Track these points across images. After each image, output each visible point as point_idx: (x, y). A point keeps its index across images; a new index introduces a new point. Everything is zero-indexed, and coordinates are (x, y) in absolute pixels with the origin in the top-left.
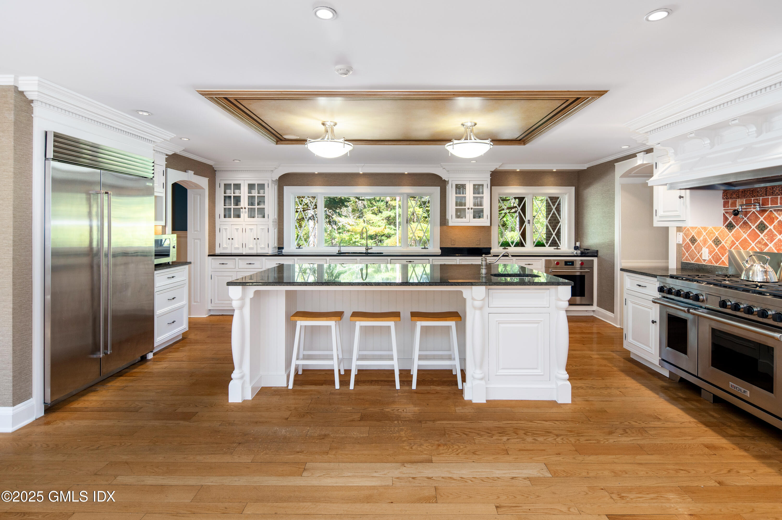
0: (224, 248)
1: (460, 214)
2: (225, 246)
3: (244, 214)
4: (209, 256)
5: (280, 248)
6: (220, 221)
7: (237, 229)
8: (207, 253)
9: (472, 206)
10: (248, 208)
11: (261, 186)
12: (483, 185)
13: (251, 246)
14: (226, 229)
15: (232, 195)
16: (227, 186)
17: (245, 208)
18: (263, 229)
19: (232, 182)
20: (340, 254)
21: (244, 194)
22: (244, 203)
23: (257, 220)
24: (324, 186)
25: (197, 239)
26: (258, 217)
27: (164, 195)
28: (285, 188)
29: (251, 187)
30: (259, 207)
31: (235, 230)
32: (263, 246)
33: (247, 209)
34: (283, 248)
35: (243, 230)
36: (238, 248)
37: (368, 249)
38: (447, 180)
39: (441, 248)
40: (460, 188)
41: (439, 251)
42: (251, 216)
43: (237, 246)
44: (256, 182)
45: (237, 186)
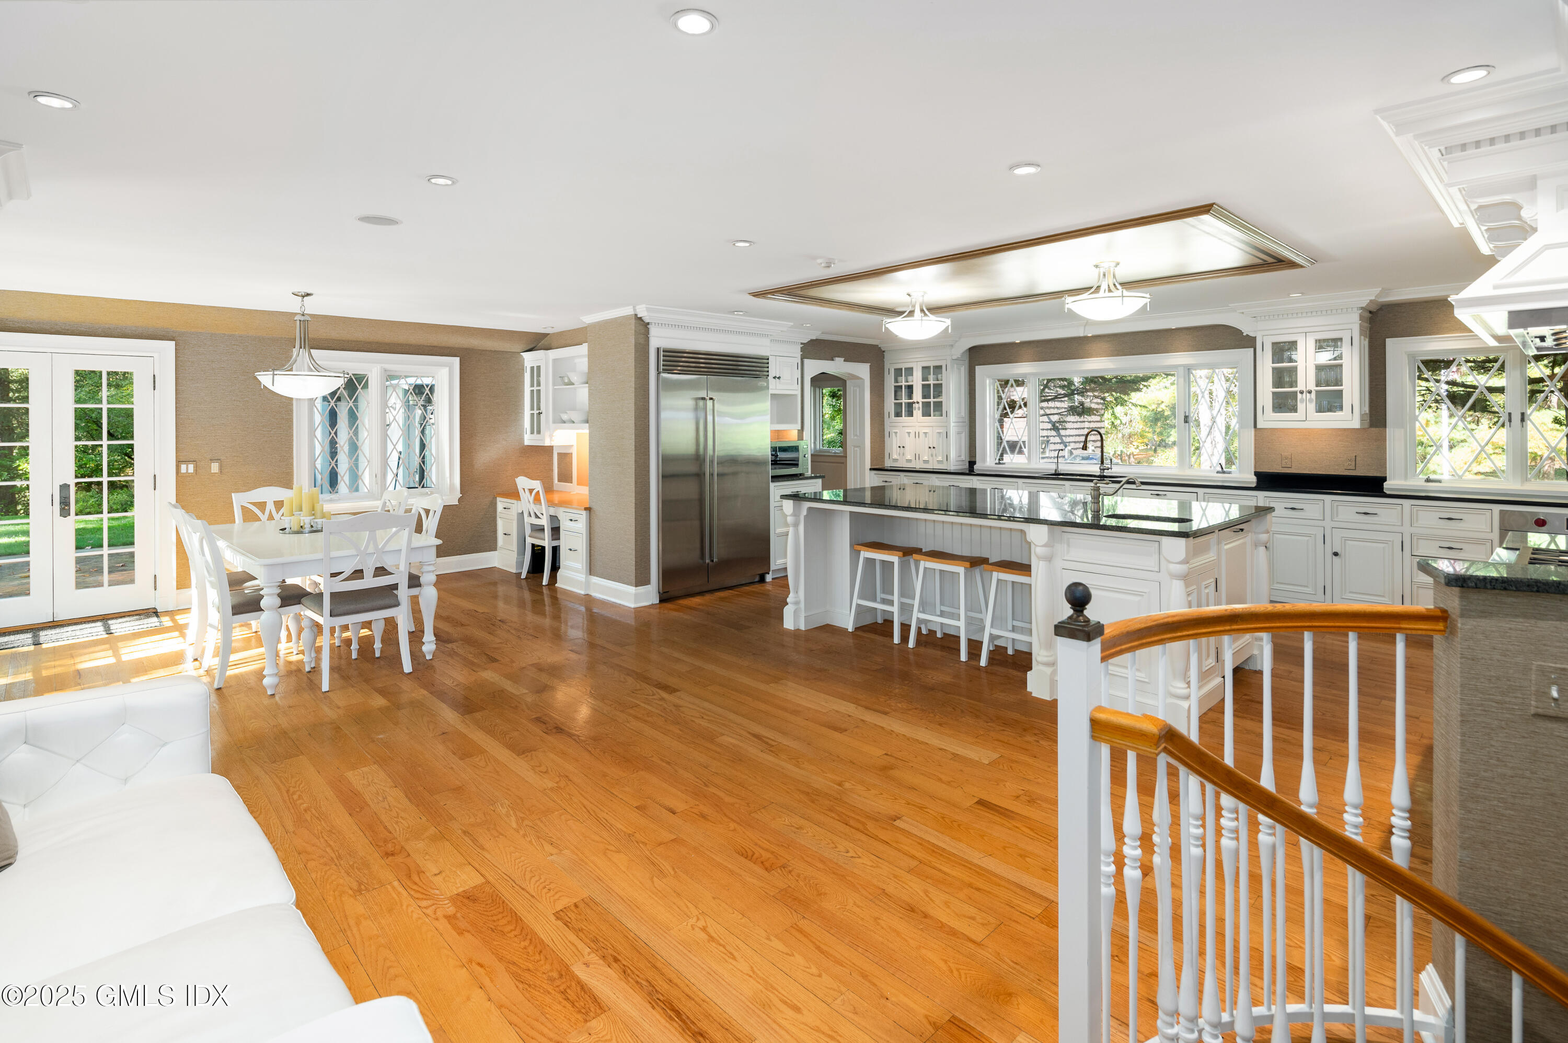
0: (896, 460)
1: (1284, 403)
2: (895, 456)
3: (918, 412)
4: (871, 469)
5: (972, 463)
6: (890, 420)
7: (909, 433)
8: (868, 465)
9: (1312, 386)
10: (923, 402)
11: (938, 368)
12: (1341, 339)
13: (926, 458)
14: (896, 433)
15: (904, 384)
16: (898, 372)
17: (918, 403)
18: (939, 433)
19: (903, 366)
20: (1057, 476)
21: (917, 381)
22: (918, 395)
23: (933, 419)
24: (1035, 361)
25: (857, 447)
26: (934, 416)
27: (799, 393)
28: (979, 369)
29: (926, 369)
30: (935, 400)
31: (907, 435)
32: (940, 458)
33: (921, 404)
34: (974, 463)
35: (917, 435)
36: (909, 461)
37: (1104, 470)
38: (1252, 334)
39: (1257, 474)
40: (1283, 350)
41: (1252, 480)
42: (926, 413)
43: (909, 457)
44: (931, 364)
45: (910, 371)
